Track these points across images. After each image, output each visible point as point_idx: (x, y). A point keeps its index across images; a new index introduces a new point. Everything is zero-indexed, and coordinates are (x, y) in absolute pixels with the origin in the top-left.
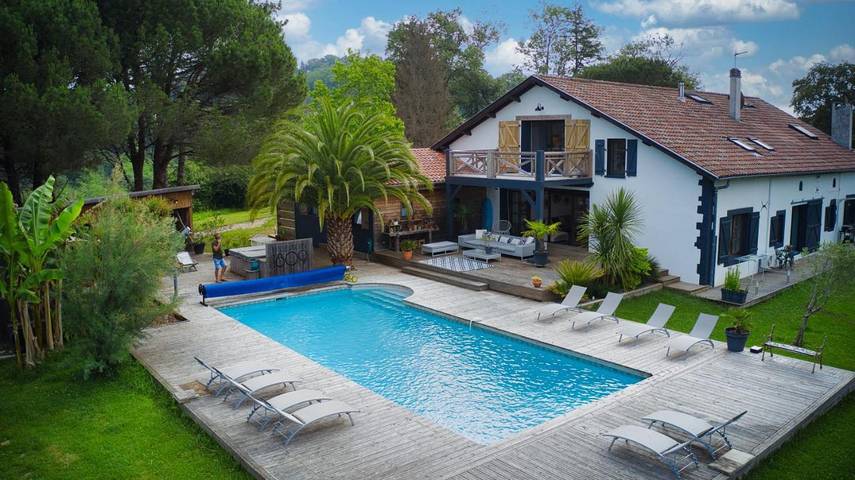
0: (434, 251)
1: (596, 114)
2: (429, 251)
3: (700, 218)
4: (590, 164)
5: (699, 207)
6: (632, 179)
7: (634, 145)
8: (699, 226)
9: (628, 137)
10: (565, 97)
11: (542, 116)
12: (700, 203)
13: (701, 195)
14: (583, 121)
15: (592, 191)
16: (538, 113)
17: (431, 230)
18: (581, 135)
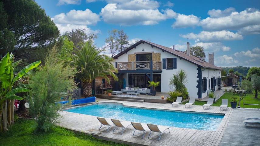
0: (117, 93)
1: (163, 51)
2: (115, 93)
3: (198, 79)
4: (161, 66)
5: (197, 76)
6: (175, 69)
7: (175, 59)
8: (197, 81)
9: (173, 57)
10: (153, 46)
11: (144, 52)
12: (197, 75)
13: (198, 72)
14: (159, 53)
15: (162, 74)
16: (143, 51)
17: (111, 87)
18: (158, 58)
